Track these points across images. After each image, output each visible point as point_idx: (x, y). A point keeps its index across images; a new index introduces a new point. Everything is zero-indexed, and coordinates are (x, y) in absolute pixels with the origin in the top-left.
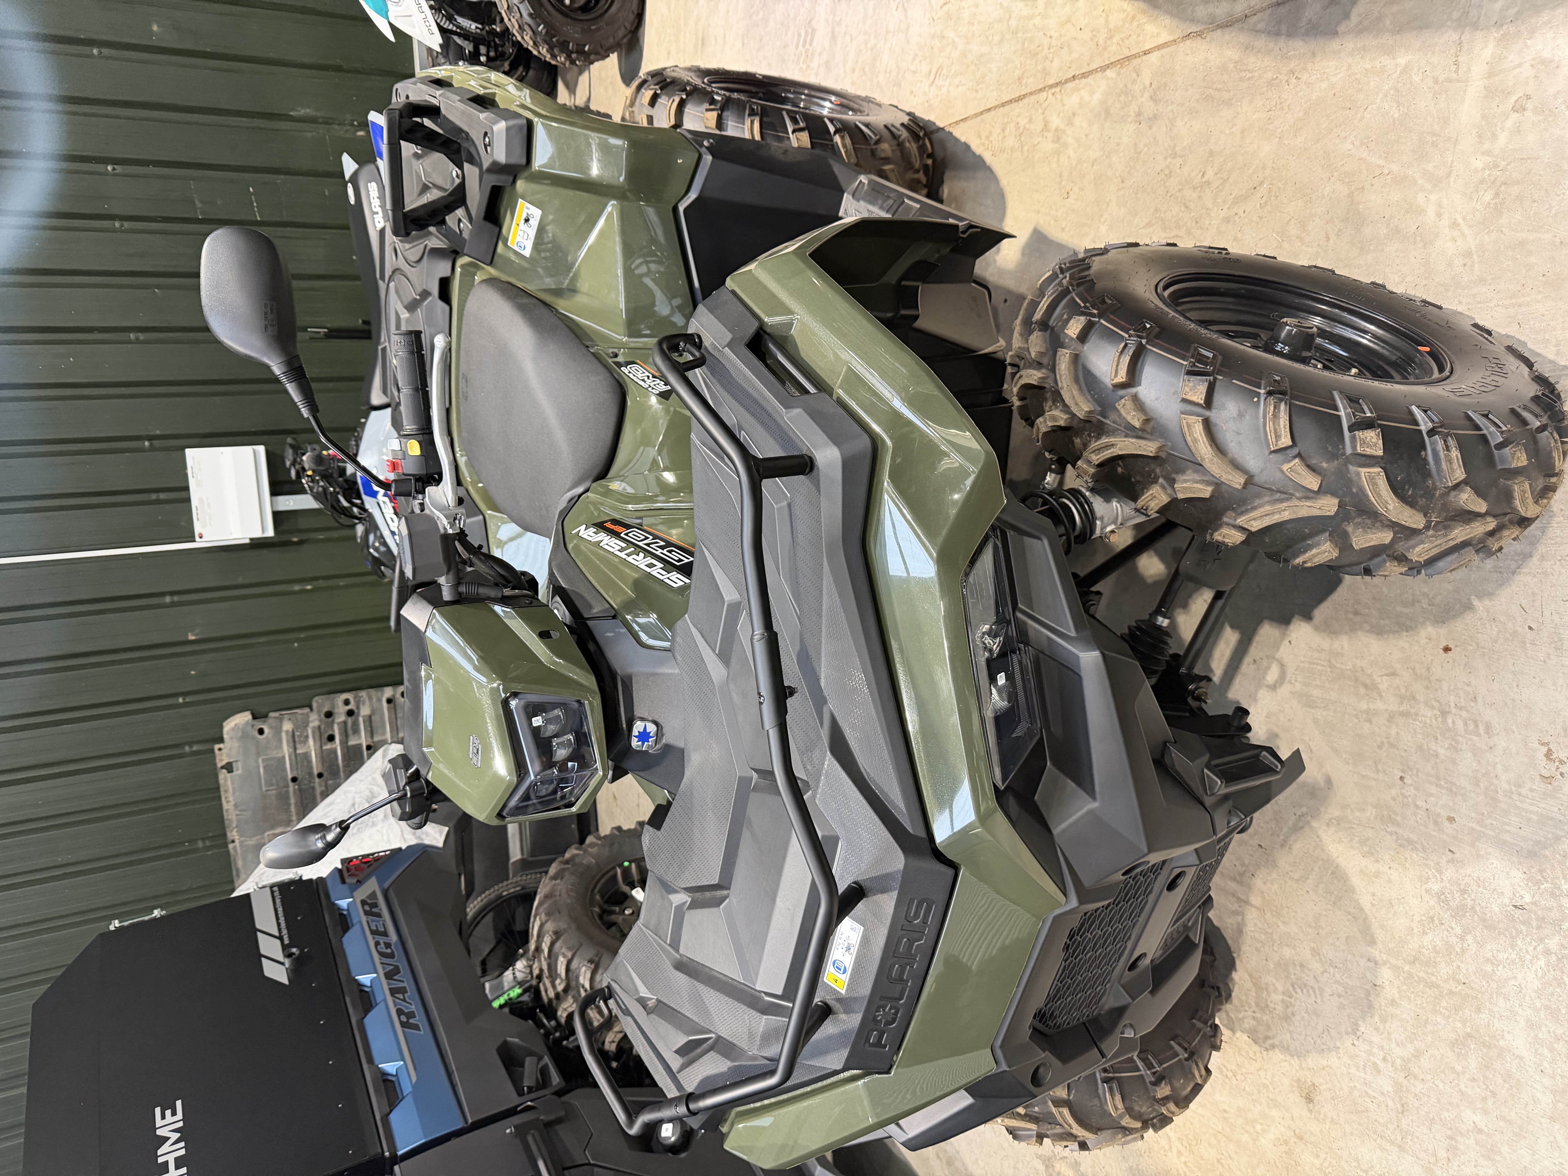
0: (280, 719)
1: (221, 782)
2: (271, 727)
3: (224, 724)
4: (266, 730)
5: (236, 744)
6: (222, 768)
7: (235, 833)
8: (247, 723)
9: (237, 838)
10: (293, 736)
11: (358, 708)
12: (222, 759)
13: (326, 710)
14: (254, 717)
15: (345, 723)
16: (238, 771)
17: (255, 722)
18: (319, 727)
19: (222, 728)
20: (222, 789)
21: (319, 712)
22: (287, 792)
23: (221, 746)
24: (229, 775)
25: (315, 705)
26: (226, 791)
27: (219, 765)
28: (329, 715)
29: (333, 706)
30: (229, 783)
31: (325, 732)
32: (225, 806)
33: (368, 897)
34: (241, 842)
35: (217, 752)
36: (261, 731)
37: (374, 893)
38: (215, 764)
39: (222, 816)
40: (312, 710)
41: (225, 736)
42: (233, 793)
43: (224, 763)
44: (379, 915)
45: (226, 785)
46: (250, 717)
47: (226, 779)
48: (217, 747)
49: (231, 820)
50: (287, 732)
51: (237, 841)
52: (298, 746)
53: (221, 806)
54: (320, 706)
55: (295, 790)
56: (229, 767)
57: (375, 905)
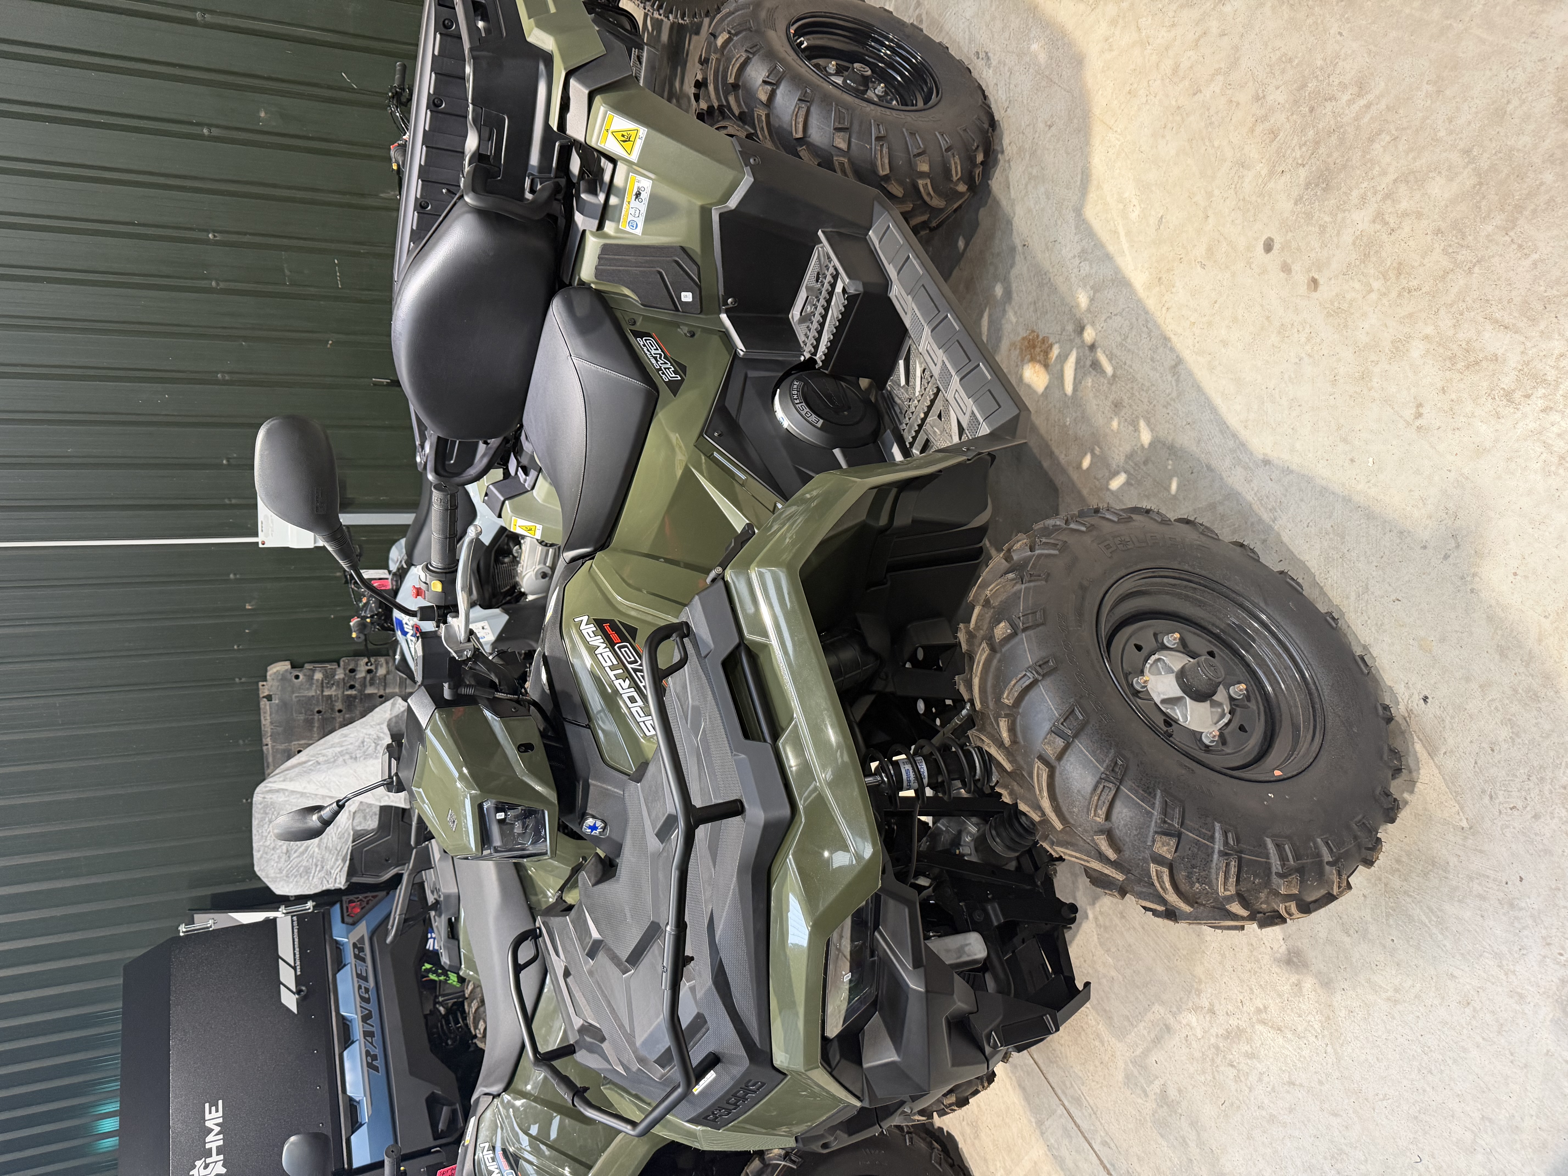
0: (313, 671)
1: (262, 706)
2: (305, 675)
3: (269, 668)
4: (301, 677)
5: (276, 683)
6: (264, 697)
7: (269, 739)
8: (286, 671)
9: (270, 743)
10: (322, 683)
11: (376, 668)
12: (264, 691)
13: (350, 667)
14: (293, 666)
15: (365, 678)
16: (276, 701)
17: (293, 671)
18: (344, 679)
19: (266, 671)
20: (262, 711)
21: (345, 669)
22: (313, 719)
23: (264, 683)
24: (268, 703)
25: (342, 663)
26: (265, 713)
27: (261, 696)
28: (352, 671)
29: (357, 665)
30: (268, 707)
31: (348, 682)
32: (263, 722)
33: (358, 941)
34: (273, 747)
35: (260, 687)
36: (297, 677)
37: (363, 937)
38: (258, 695)
39: (260, 728)
40: (339, 666)
41: (268, 677)
42: (271, 715)
43: (265, 694)
44: (363, 960)
45: (265, 708)
46: (289, 667)
47: (265, 705)
48: (261, 683)
49: (267, 732)
50: (318, 680)
51: (270, 746)
52: (325, 689)
53: (260, 721)
54: (346, 665)
55: (319, 720)
56: (269, 698)
57: (362, 950)
